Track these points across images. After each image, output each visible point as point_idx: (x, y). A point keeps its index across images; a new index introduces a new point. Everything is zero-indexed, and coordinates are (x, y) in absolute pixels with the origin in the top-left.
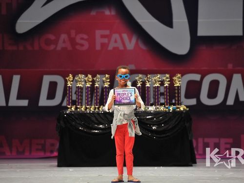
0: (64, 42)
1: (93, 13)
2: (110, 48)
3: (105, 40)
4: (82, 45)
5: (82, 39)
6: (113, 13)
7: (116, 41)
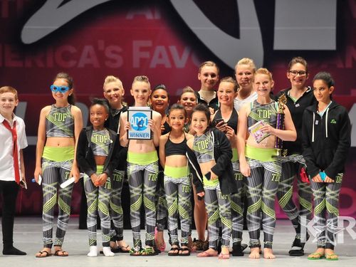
0: (89, 56)
1: (130, 17)
2: (153, 65)
3: (146, 55)
4: (114, 61)
5: (114, 52)
6: (157, 16)
7: (160, 56)
